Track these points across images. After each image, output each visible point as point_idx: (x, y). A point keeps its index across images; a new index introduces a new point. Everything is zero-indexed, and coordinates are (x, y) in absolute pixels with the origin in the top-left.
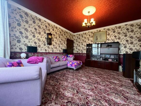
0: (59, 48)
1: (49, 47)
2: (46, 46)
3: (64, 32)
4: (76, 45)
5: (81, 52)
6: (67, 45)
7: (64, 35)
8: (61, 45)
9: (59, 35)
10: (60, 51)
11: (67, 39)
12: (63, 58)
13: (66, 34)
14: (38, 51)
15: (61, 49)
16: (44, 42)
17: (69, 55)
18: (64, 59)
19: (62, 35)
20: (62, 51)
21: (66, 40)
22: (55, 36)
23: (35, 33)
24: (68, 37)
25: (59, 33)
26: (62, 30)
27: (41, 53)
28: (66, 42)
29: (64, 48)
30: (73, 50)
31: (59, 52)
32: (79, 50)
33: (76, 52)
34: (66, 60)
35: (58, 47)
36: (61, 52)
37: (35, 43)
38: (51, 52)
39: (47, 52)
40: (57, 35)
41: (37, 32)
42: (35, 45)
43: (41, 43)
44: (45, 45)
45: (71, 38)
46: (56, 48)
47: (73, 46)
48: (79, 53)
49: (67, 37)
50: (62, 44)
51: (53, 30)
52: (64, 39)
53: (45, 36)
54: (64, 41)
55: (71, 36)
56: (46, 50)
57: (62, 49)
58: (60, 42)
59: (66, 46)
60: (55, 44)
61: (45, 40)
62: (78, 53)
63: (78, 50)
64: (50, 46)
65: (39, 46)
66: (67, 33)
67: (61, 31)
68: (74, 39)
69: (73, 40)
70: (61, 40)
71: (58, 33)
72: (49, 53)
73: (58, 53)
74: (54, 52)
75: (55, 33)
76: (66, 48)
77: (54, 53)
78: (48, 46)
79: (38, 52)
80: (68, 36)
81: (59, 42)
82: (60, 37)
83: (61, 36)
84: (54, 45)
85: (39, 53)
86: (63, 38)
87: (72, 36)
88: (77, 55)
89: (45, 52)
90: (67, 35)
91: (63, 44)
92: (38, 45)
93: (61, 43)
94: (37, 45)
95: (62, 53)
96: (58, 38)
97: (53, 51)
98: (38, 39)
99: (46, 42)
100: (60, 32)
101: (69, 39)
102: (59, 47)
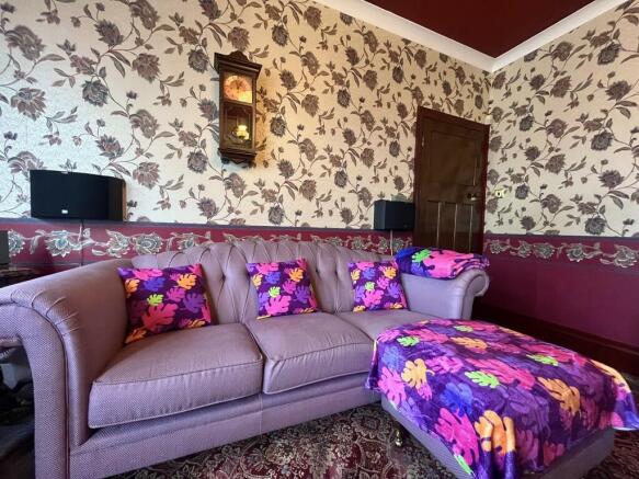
0: (338, 193)
1: (234, 185)
2: (209, 172)
3: (394, 56)
4: (519, 163)
5: (579, 230)
6: (418, 165)
7: (385, 78)
8: (354, 169)
9: (338, 79)
10: (346, 215)
11: (422, 113)
12: (362, 281)
13: (409, 68)
14: (134, 215)
15: (353, 203)
16: (188, 139)
17: (421, 257)
18: (370, 286)
19: (370, 79)
20: (365, 217)
21: (411, 120)
22: (300, 92)
23: (107, 62)
24: (434, 96)
25: (341, 62)
26: (370, 39)
27: (165, 230)
28: (408, 142)
29: (390, 193)
30: (481, 208)
31: (336, 223)
32: (551, 203)
33: (517, 229)
34: (387, 299)
35: (325, 185)
36: (356, 224)
37: (109, 146)
38: (262, 220)
39: (222, 219)
40: (319, 84)
41: (119, 60)
42: (105, 161)
43: (157, 149)
44: (197, 162)
45: (459, 105)
46: (308, 189)
47: (484, 177)
48: (553, 239)
49: (417, 94)
50: (367, 157)
51: (280, 35)
52: (393, 116)
53: (202, 88)
54: (390, 132)
55: (465, 90)
56: (207, 207)
57: (364, 196)
58: (349, 137)
59: (408, 175)
60: (293, 155)
61: (204, 122)
62: (530, 239)
63: (534, 210)
64: (249, 176)
65: (148, 174)
66: (421, 57)
67: (358, 44)
68: (497, 115)
69: (487, 120)
70: (355, 125)
71: (323, 58)
72: (241, 230)
73: (326, 233)
74: (285, 224)
75: (295, 66)
76: (407, 192)
77: (292, 232)
78: (233, 175)
79: (133, 219)
80: (426, 91)
81: (339, 144)
82: (344, 98)
83: (357, 90)
84: (286, 168)
85: (145, 227)
86: (379, 104)
87: (476, 86)
88: (524, 251)
89: (203, 220)
90: (418, 82)
91: (381, 154)
92: (131, 168)
93: (359, 147)
94: (128, 163)
95: (363, 233)
96: (327, 102)
97: (276, 213)
98: (132, 111)
99: (208, 136)
100: (352, 56)
101: (445, 109)
102: (341, 179)
